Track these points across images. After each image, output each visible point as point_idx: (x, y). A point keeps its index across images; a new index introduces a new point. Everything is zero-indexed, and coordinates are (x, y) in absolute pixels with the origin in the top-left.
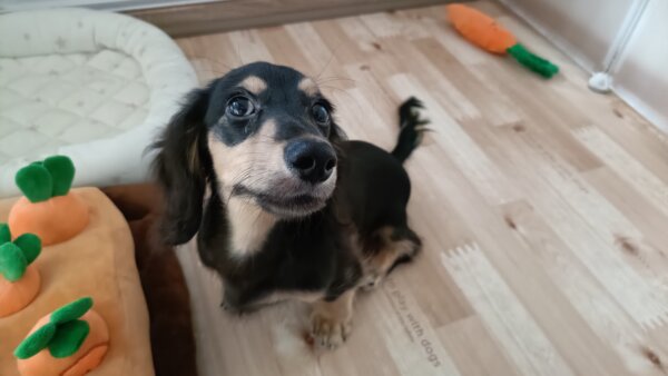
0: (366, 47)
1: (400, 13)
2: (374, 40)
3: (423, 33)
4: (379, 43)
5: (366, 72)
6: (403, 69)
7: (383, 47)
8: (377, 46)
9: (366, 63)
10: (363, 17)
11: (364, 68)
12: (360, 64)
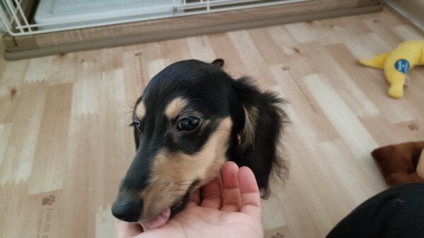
0: (288, 51)
1: (316, 22)
2: (295, 46)
3: (334, 40)
4: (298, 48)
5: (286, 72)
6: (316, 70)
7: (301, 51)
8: (297, 50)
9: (287, 65)
10: (287, 26)
11: (284, 69)
12: (283, 66)
